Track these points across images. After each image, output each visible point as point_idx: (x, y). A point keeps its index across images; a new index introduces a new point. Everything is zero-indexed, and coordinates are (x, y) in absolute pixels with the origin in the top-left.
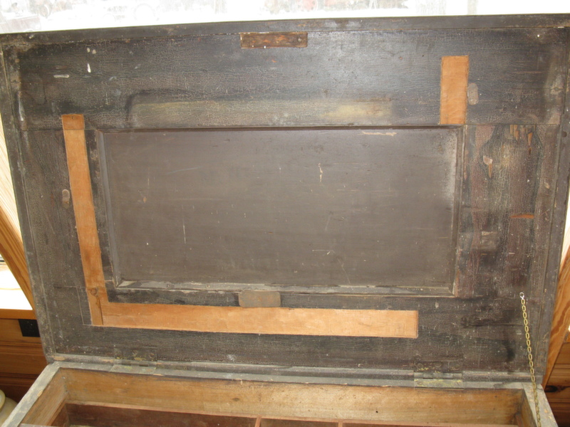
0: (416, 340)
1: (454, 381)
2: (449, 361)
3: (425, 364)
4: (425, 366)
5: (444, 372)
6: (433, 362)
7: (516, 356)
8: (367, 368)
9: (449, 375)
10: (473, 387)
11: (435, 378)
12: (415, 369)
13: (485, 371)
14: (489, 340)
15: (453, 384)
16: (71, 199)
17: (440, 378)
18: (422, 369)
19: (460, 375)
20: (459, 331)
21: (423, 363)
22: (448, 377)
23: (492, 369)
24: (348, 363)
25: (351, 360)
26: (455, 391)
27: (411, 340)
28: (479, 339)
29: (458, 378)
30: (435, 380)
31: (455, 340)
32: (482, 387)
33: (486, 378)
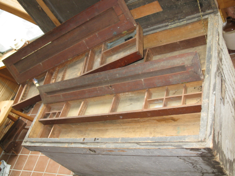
0: (162, 11)
1: (183, 22)
2: (179, 15)
3: (171, 19)
4: (171, 20)
5: (179, 20)
6: (173, 17)
7: (203, 5)
8: (152, 27)
9: (181, 20)
10: (189, 22)
11: (176, 23)
12: (168, 22)
13: (195, 14)
14: (189, 2)
15: (182, 23)
16: (41, 8)
17: (178, 23)
18: (171, 21)
19: (185, 19)
20: (176, 3)
21: (170, 19)
22: (180, 21)
23: (197, 13)
24: (145, 27)
25: (145, 26)
26: (183, 26)
27: (161, 12)
28: (185, 3)
29: (184, 21)
30: (176, 24)
31: (176, 7)
32: (192, 21)
33: (195, 17)
